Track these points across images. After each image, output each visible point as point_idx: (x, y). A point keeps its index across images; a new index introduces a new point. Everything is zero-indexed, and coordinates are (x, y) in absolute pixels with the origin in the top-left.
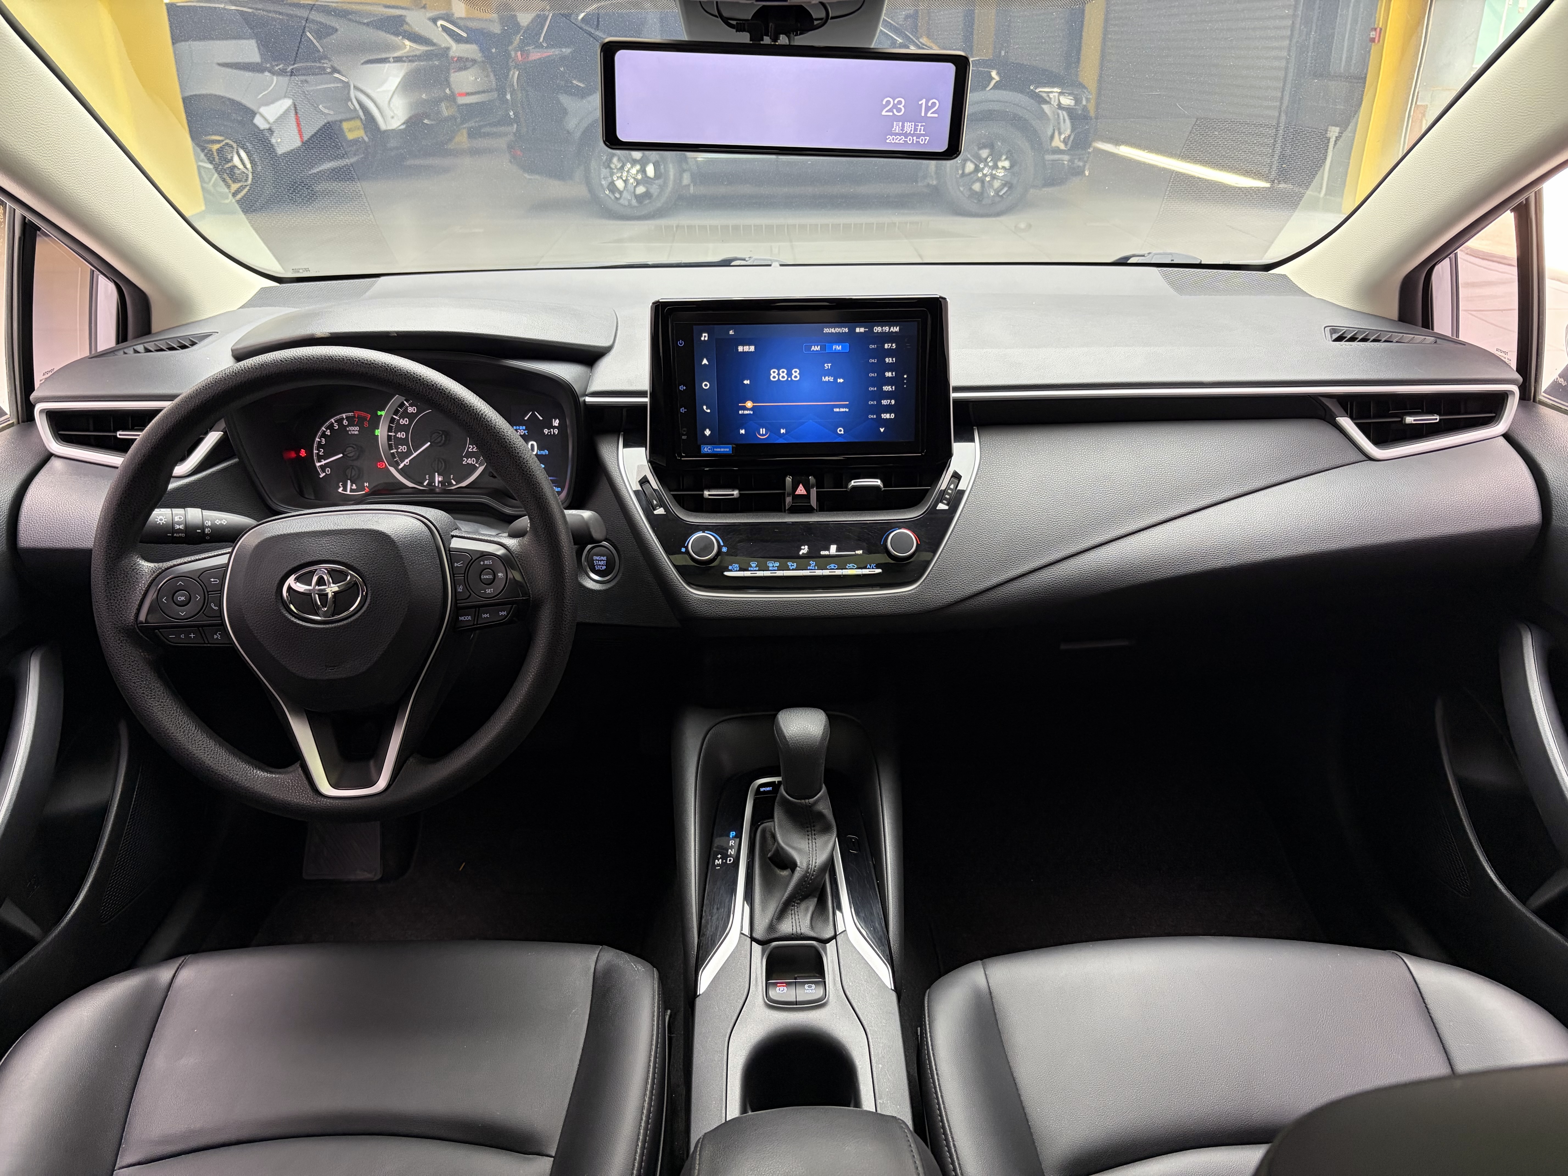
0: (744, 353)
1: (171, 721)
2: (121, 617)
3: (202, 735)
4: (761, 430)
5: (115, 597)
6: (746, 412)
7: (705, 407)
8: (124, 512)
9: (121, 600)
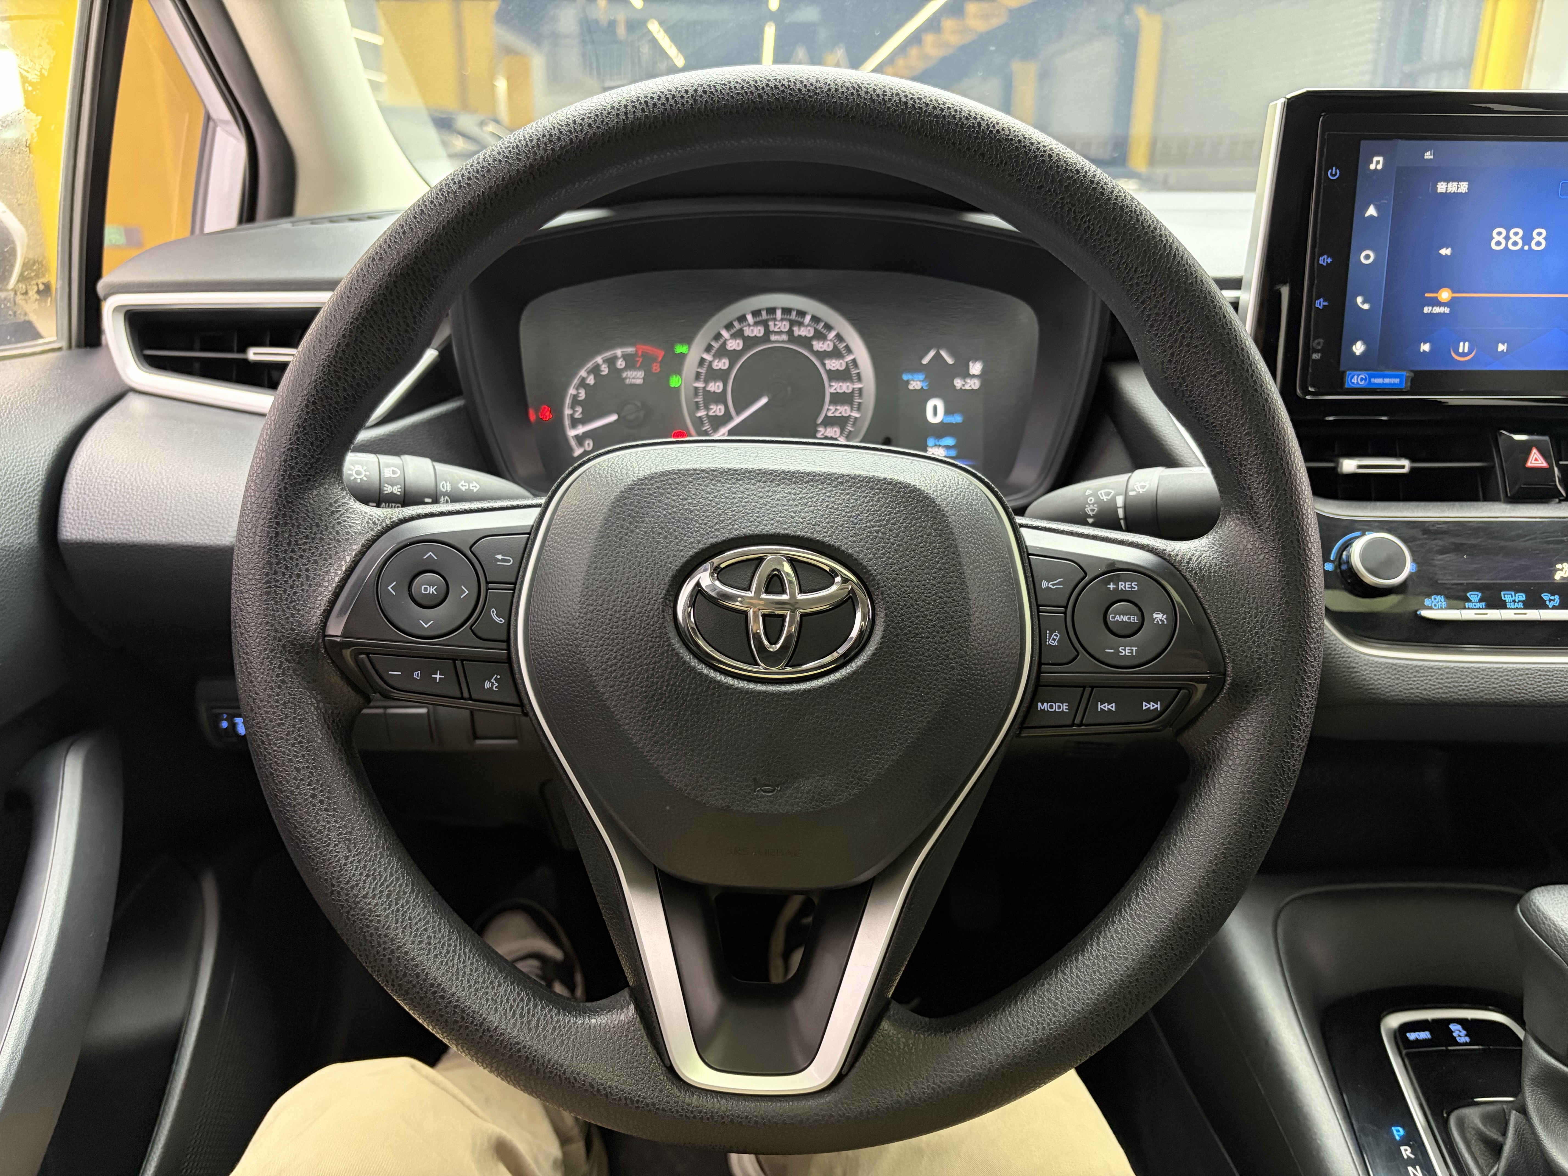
0: (1447, 195)
1: (365, 866)
2: (293, 615)
3: (425, 907)
4: (1461, 344)
5: (286, 568)
6: (1437, 310)
7: (1359, 300)
8: (339, 378)
9: (299, 576)
